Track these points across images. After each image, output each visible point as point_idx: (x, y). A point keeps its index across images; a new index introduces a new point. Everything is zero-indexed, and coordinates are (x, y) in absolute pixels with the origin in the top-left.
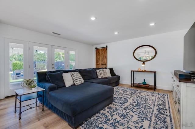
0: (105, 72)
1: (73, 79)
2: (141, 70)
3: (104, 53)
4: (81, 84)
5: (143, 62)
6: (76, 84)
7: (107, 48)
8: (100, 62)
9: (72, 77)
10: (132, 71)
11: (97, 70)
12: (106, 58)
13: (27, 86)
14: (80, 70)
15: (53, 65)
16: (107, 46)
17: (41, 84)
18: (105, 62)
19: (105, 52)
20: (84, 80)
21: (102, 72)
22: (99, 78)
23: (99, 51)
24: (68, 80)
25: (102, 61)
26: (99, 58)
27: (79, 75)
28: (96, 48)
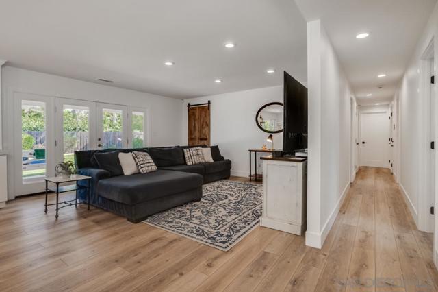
0: (200, 153)
1: (137, 164)
2: (267, 149)
3: (203, 116)
4: (150, 172)
5: (269, 134)
6: (141, 171)
7: (209, 106)
8: (197, 134)
9: (135, 161)
10: (250, 151)
11: (185, 150)
12: (208, 125)
13: (64, 171)
14: (152, 148)
15: (99, 140)
16: (209, 101)
17: (83, 170)
18: (207, 133)
19: (206, 112)
20: (156, 165)
21: (195, 152)
22: (188, 163)
23: (194, 111)
24: (128, 164)
25: (200, 131)
26: (195, 127)
27: (149, 158)
28: (189, 105)
